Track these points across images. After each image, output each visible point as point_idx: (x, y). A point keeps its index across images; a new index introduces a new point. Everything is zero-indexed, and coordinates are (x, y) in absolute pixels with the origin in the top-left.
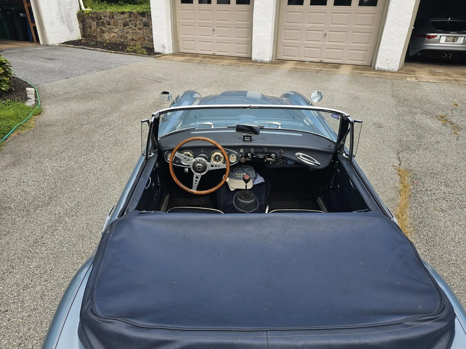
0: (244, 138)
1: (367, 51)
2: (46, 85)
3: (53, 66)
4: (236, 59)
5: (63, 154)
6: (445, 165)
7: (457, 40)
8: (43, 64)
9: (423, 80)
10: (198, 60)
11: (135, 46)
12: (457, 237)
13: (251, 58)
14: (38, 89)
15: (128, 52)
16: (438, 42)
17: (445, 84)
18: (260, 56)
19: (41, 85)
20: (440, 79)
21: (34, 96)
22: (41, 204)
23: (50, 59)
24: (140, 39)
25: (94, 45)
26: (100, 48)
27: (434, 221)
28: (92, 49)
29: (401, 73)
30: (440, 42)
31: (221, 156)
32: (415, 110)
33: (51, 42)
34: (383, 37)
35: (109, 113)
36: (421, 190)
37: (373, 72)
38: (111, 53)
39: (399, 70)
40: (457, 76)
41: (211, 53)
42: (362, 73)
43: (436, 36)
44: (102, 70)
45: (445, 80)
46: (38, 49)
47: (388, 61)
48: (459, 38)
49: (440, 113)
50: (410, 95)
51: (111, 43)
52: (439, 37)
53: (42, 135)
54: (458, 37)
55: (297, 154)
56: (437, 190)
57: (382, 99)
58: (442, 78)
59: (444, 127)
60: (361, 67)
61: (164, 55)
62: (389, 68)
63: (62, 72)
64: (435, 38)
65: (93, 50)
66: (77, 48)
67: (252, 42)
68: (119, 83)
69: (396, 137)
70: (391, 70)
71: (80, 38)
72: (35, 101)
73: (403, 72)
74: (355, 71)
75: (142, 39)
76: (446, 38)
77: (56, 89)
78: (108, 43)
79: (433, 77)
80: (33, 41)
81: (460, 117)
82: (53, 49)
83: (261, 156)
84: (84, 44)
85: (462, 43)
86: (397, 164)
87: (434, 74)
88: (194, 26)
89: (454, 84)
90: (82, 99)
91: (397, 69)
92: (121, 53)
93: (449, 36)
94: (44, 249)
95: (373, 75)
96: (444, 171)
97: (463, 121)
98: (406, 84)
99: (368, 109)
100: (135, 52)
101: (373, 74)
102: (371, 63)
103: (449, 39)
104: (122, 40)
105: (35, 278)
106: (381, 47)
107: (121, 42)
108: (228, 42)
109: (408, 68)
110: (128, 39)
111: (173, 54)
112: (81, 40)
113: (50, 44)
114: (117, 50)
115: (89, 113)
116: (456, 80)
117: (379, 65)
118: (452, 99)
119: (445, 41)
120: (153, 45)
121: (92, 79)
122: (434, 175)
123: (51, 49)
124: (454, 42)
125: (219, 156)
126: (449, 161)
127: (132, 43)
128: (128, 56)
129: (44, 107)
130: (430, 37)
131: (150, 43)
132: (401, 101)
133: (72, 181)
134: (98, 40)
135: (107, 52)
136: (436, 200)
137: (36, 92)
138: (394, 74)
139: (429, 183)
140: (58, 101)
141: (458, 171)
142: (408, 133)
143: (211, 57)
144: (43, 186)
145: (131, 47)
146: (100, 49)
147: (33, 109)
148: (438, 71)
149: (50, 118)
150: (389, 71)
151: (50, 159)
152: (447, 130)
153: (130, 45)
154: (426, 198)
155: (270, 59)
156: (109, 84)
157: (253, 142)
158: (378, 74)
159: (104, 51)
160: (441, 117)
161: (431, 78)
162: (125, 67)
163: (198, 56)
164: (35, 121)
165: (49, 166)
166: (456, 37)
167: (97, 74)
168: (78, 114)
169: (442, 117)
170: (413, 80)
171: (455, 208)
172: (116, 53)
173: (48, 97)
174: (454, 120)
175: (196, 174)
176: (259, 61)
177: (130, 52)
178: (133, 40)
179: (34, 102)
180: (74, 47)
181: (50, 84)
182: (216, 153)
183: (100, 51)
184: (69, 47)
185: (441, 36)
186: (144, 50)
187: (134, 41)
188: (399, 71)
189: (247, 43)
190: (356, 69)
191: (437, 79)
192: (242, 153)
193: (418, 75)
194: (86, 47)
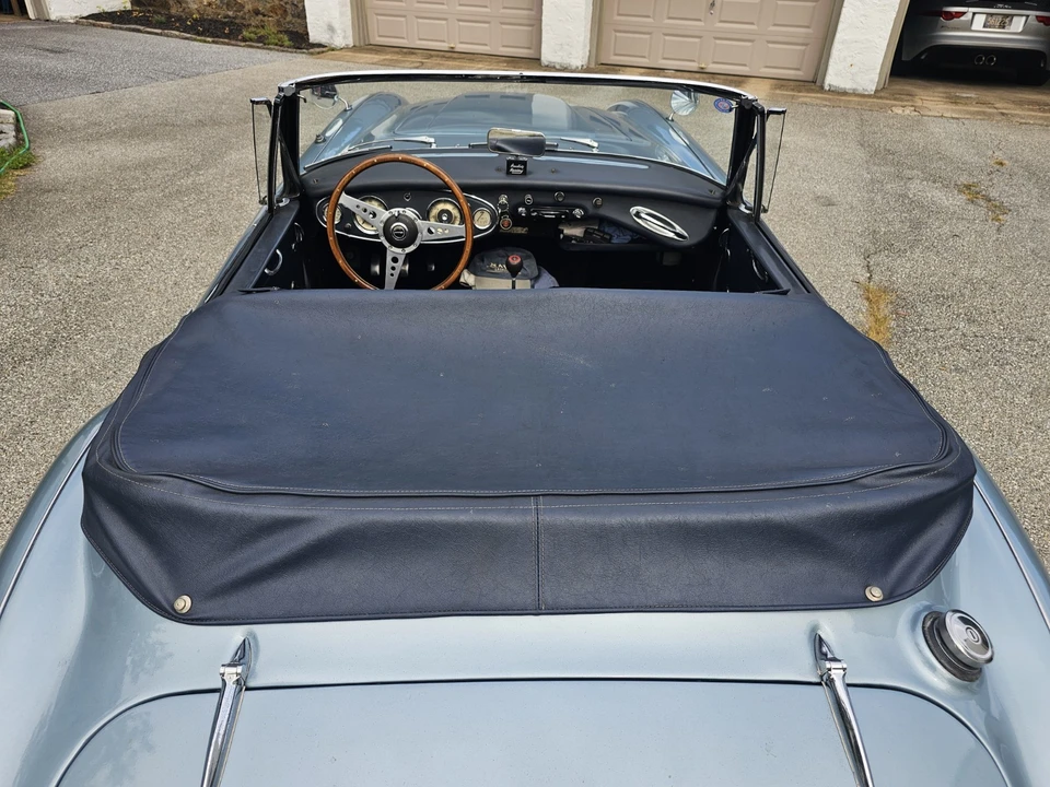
0: (509, 168)
1: (806, 45)
2: (42, 105)
3: (60, 66)
4: (505, 62)
5: (86, 251)
6: (969, 281)
7: (1010, 25)
8: (35, 61)
9: (930, 114)
10: (413, 62)
11: (263, 27)
12: (987, 420)
13: (539, 59)
14: (24, 115)
15: (246, 41)
16: (968, 26)
17: (978, 122)
18: (560, 53)
19: (31, 106)
20: (968, 112)
21: (12, 127)
22: (29, 354)
23: (52, 51)
24: (273, 10)
25: (161, 23)
26: (177, 29)
27: (938, 389)
28: (159, 31)
29: (881, 98)
30: (973, 28)
31: (455, 212)
32: (908, 172)
33: (54, 13)
34: (844, 10)
35: (197, 168)
36: (913, 330)
37: (819, 95)
38: (205, 42)
39: (876, 91)
40: (1006, 105)
41: (444, 46)
42: (793, 97)
43: (964, 13)
44: (182, 77)
45: (978, 113)
46: (24, 27)
47: (854, 70)
48: (1015, 19)
49: (964, 179)
50: (900, 142)
51: (205, 20)
52: (969, 16)
53: (34, 212)
54: (1013, 16)
55: (634, 210)
56: (950, 329)
57: (836, 150)
58: (972, 109)
59: (971, 207)
60: (791, 83)
61: (333, 50)
62: (854, 86)
63: (83, 80)
64: (962, 18)
65: (161, 34)
66: (121, 29)
67: (541, 20)
68: (224, 107)
69: (863, 224)
70: (860, 90)
71: (129, 6)
72: (16, 137)
73: (887, 95)
74: (778, 92)
75: (279, 12)
76: (986, 19)
77: (67, 116)
78: (196, 20)
79: (953, 107)
80: (10, 12)
81: (1007, 188)
82: (61, 30)
83: (550, 214)
84: (137, 21)
85: (1020, 30)
86: (863, 276)
87: (955, 101)
88: (404, 16)
89: (998, 122)
90: (131, 137)
91: (874, 89)
92: (228, 44)
93: (992, 15)
94: (36, 445)
95: (818, 102)
96: (967, 292)
97: (1013, 195)
98: (891, 122)
99: (805, 168)
100: (262, 41)
101: (818, 98)
102: (816, 74)
103: (992, 21)
104: (230, 13)
105: (16, 505)
106: (838, 36)
107: (229, 17)
108: (486, 19)
109: (898, 87)
110: (246, 10)
111: (355, 48)
112: (130, 12)
113: (53, 17)
114: (217, 37)
115: (149, 165)
116: (1003, 114)
117: (833, 79)
118: (991, 153)
119: (984, 27)
120: (306, 27)
121: (155, 95)
122: (942, 299)
123: (56, 30)
124: (1004, 27)
125: (448, 212)
126: (978, 273)
127: (255, 21)
128: (246, 49)
129: (39, 152)
130: (951, 16)
131: (299, 21)
132: (879, 154)
133: (105, 307)
134: (173, 11)
135: (195, 40)
136: (945, 348)
137: (18, 120)
138: (866, 100)
139: (931, 315)
140: (72, 140)
141: (996, 293)
142: (891, 216)
143: (444, 57)
144: (36, 316)
145: (253, 29)
146: (177, 33)
147: (10, 155)
148: (965, 95)
149: (52, 176)
150: (855, 94)
151: (53, 261)
152: (979, 211)
153: (249, 25)
154: (923, 346)
155: (585, 62)
156: (197, 108)
157: (530, 176)
158: (830, 100)
159: (187, 39)
160: (965, 186)
161: (948, 110)
162: (239, 73)
163: (413, 53)
164: (17, 180)
165: (49, 274)
166: (1006, 16)
167: (171, 86)
168: (122, 168)
169: (968, 187)
170: (907, 112)
171: (986, 364)
172: (216, 43)
173: (49, 133)
174: (993, 194)
175: (392, 251)
176: (558, 67)
177: (251, 40)
178: (257, 12)
179: (12, 141)
180: (113, 28)
181: (53, 104)
182: (441, 206)
183: (177, 37)
184: (102, 26)
185: (974, 14)
186: (286, 38)
187: (260, 17)
188: (877, 94)
189: (532, 22)
190: (781, 87)
191: (960, 111)
192: (502, 206)
193: (919, 103)
194: (142, 28)
